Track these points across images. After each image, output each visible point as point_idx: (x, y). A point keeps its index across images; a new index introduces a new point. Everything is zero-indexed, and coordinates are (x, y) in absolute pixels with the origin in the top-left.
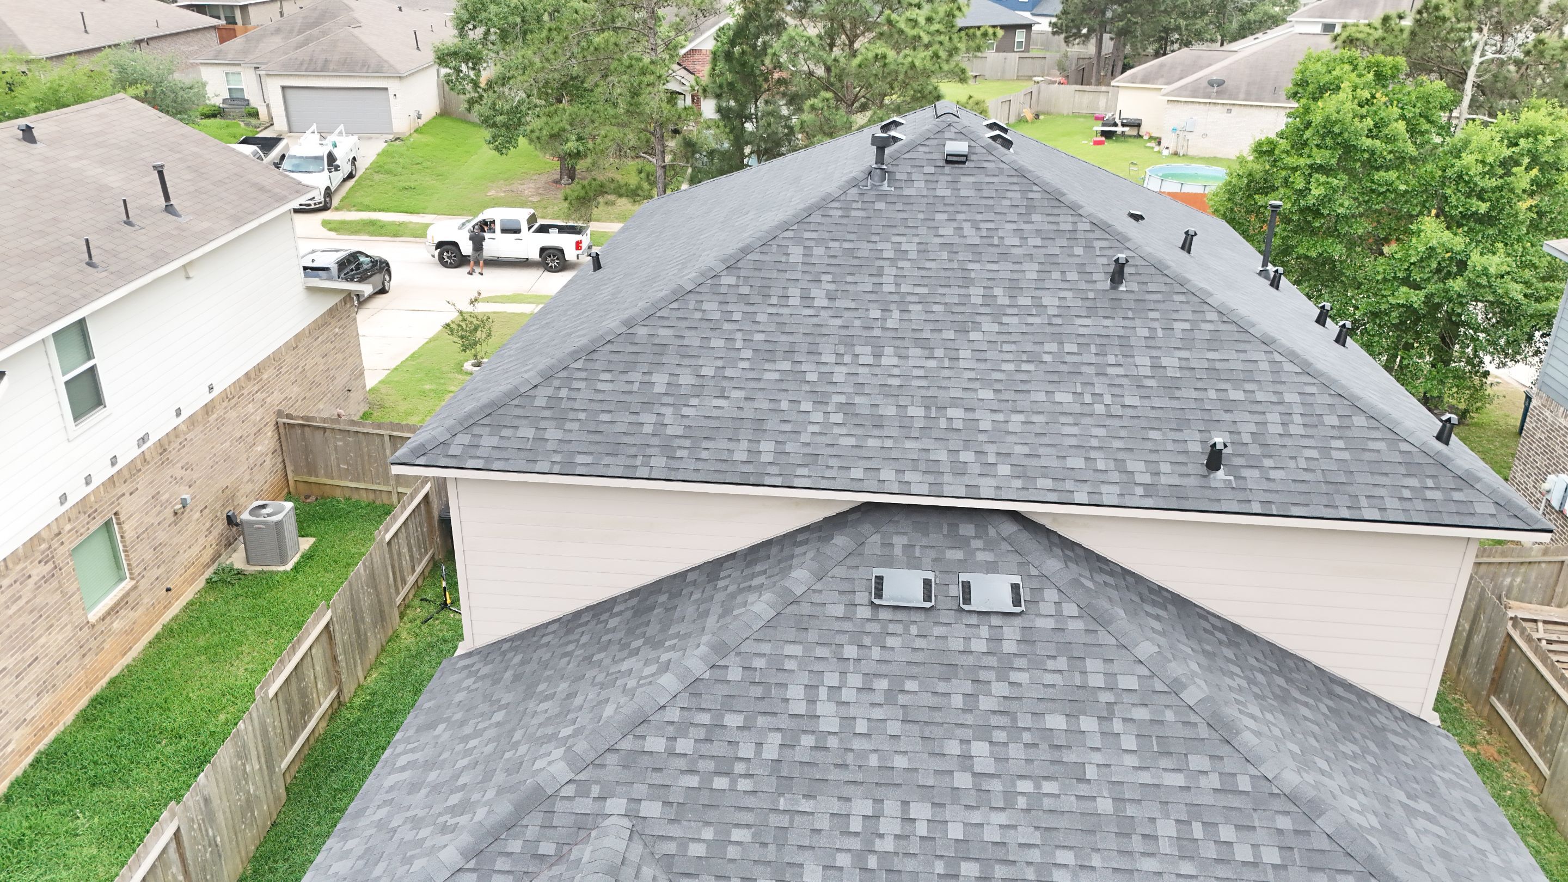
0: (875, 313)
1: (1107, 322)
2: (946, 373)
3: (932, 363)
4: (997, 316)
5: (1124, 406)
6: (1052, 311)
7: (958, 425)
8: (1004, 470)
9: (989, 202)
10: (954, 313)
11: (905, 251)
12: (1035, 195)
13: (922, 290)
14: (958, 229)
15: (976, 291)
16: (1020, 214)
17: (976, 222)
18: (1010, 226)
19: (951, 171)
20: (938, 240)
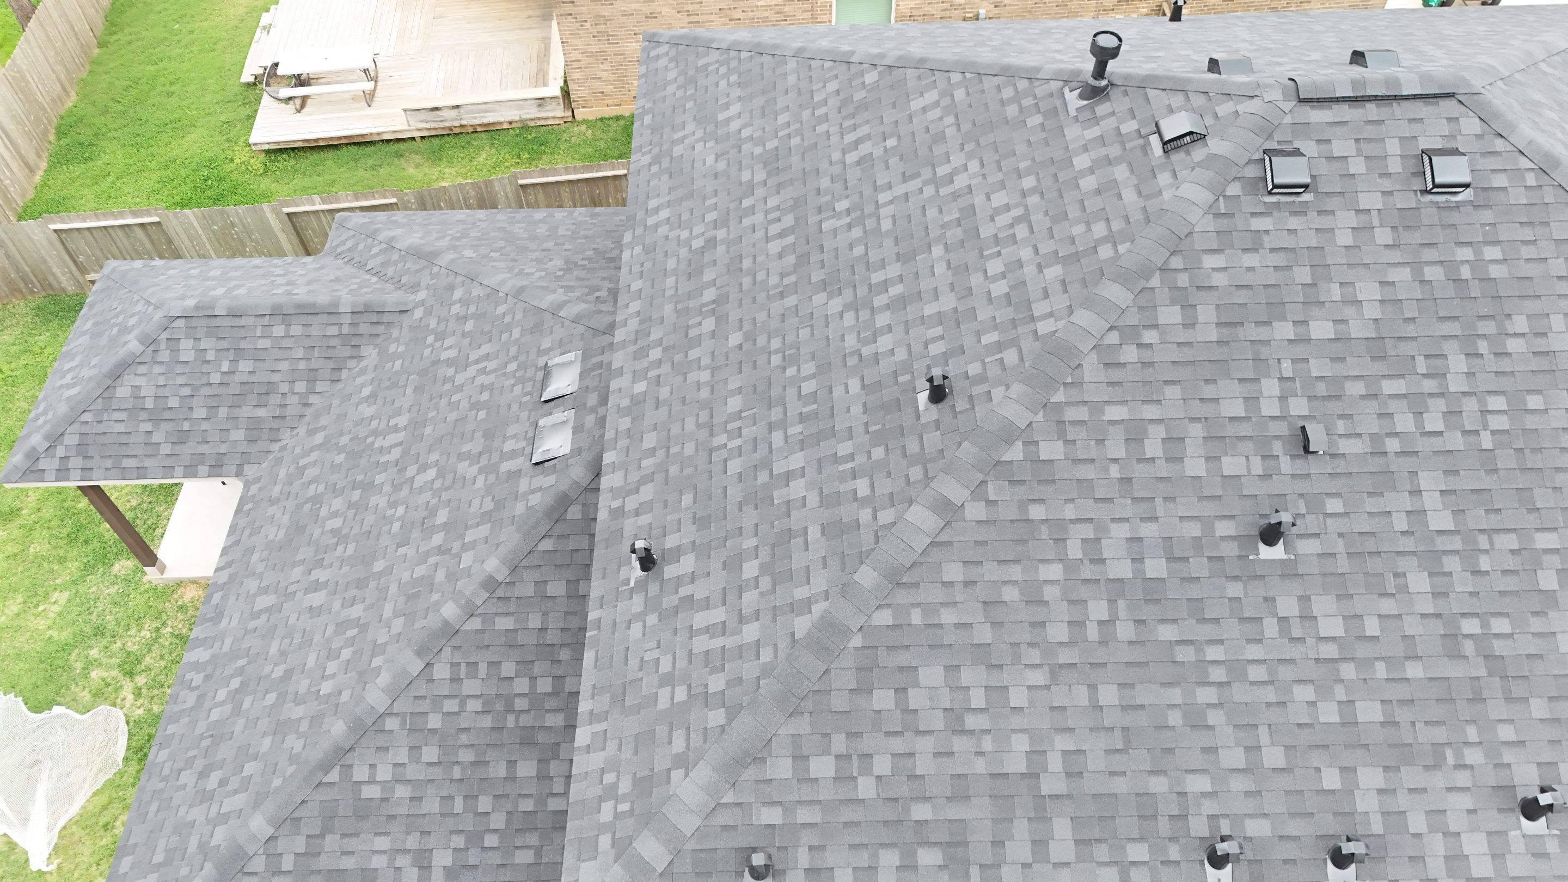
0: (841, 206)
1: (857, 409)
2: (761, 297)
3: (774, 280)
4: (853, 306)
5: (725, 460)
6: (866, 351)
7: (692, 333)
8: (640, 387)
9: (1073, 212)
10: (853, 266)
11: (952, 181)
12: (1105, 252)
13: (886, 225)
14: (1007, 208)
15: (894, 270)
16: (1056, 252)
17: (1025, 218)
18: (1026, 254)
19: (1134, 148)
20: (979, 200)
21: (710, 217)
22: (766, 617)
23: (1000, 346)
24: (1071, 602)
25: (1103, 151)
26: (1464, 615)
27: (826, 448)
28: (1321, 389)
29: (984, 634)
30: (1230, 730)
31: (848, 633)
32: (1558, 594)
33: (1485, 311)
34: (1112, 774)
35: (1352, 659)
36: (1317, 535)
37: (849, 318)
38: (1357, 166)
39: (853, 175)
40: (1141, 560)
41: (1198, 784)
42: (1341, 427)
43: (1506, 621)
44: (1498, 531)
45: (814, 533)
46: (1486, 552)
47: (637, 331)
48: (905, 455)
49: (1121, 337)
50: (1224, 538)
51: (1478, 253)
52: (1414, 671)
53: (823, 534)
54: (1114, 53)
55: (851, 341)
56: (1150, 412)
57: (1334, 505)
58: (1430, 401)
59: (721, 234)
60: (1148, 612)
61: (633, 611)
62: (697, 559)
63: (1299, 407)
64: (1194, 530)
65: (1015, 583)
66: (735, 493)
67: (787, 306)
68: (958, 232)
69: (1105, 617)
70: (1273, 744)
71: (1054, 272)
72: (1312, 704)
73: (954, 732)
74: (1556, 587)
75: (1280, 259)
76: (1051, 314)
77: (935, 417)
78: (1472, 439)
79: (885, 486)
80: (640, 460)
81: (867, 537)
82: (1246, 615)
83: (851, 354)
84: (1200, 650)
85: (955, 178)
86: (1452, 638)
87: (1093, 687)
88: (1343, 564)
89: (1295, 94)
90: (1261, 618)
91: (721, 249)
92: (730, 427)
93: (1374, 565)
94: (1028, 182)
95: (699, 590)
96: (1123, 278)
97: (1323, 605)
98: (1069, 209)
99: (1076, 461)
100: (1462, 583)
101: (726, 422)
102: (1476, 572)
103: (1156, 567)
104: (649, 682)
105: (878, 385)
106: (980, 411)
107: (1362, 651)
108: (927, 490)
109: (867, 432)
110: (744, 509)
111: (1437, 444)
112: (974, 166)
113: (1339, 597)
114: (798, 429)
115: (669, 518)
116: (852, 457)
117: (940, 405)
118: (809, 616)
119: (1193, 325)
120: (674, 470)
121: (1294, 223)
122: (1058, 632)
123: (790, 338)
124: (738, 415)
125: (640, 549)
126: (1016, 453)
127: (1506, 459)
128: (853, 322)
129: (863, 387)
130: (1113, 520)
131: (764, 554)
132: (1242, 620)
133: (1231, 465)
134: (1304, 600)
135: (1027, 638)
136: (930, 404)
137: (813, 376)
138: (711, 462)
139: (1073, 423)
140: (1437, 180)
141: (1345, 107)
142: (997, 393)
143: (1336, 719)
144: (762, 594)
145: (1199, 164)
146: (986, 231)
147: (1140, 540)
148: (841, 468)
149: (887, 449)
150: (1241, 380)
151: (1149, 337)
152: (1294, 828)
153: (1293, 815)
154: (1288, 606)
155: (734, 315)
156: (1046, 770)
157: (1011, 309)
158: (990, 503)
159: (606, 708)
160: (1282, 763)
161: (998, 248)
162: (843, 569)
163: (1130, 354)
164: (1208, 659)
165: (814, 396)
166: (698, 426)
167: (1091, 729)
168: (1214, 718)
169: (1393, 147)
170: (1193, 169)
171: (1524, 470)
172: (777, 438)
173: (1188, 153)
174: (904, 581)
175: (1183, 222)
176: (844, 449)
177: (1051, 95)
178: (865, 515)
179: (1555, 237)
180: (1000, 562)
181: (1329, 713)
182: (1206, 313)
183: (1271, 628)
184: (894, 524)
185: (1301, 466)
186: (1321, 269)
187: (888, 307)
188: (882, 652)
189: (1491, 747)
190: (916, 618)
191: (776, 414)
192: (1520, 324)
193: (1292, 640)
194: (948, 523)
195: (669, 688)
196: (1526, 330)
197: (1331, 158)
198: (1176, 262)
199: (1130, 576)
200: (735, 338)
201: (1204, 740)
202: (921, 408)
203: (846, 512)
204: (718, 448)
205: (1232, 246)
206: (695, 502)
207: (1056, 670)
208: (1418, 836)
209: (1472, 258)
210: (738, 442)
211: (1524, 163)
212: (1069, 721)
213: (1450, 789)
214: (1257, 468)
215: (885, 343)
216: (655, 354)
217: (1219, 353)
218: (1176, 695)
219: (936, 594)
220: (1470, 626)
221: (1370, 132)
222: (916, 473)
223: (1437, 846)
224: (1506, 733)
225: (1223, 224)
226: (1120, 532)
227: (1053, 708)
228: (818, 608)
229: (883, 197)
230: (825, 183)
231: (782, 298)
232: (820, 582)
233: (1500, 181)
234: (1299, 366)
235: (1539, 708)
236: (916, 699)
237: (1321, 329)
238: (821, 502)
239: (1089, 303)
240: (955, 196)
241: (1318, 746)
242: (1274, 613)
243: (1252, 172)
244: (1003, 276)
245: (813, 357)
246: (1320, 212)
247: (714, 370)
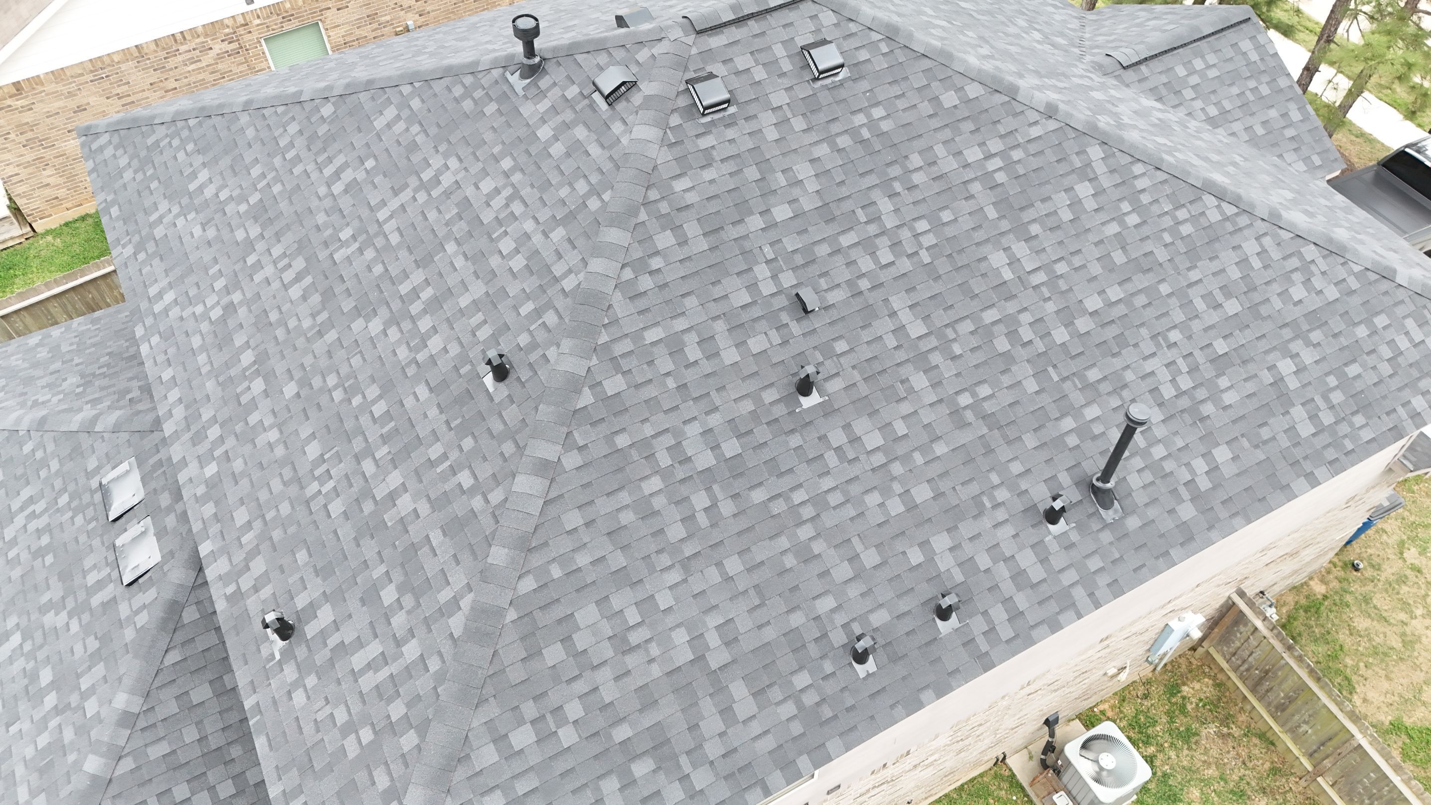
0: (345, 234)
1: (433, 412)
2: (300, 342)
3: (307, 323)
4: (394, 321)
5: (325, 506)
6: (420, 357)
7: (244, 399)
8: (211, 470)
9: (555, 178)
10: (378, 286)
11: (439, 182)
12: (594, 204)
13: (395, 239)
14: (497, 191)
15: (417, 277)
16: (554, 217)
17: (516, 195)
18: (529, 226)
19: (583, 109)
20: (470, 191)
21: (219, 284)
22: (420, 631)
23: (538, 313)
24: (677, 503)
25: (559, 119)
26: (957, 393)
27: (417, 458)
28: (799, 260)
29: (618, 560)
30: (832, 551)
31: (500, 612)
32: (1012, 352)
33: (889, 159)
34: (760, 627)
35: (896, 458)
36: (837, 374)
37: (394, 334)
38: (759, 74)
39: (345, 203)
40: (718, 446)
41: (826, 604)
42: (823, 283)
43: (986, 386)
44: (956, 321)
45: (436, 537)
46: (955, 340)
47: (186, 418)
48: (493, 436)
49: (634, 271)
50: (772, 404)
51: (868, 116)
52: (940, 449)
53: (445, 534)
54: (535, 32)
55: (403, 353)
56: (680, 324)
57: (841, 346)
58: (878, 241)
59: (237, 297)
60: (739, 485)
61: (289, 681)
62: (333, 607)
63: (788, 280)
64: (747, 406)
65: (627, 506)
66: (346, 532)
67: (329, 342)
68: (463, 224)
69: (708, 503)
70: (866, 548)
71: (558, 234)
72: (882, 505)
73: (624, 653)
74: (1010, 347)
75: (731, 167)
76: (570, 271)
77: (506, 393)
78: (915, 259)
79: (485, 471)
80: (239, 539)
81: (486, 521)
82: (810, 457)
83: (409, 364)
84: (788, 499)
85: (441, 178)
86: (956, 412)
87: (719, 565)
88: (864, 389)
89: (691, 28)
90: (822, 455)
91: (242, 312)
92: (317, 473)
93: (884, 380)
94: (507, 163)
95: (348, 634)
96: (617, 221)
97: (861, 426)
98: (550, 177)
99: (638, 386)
100: (948, 370)
101: (312, 471)
102: (954, 358)
103: (731, 447)
104: (331, 739)
105: (445, 384)
106: (542, 374)
107: (901, 449)
108: (524, 459)
109: (451, 429)
110: (361, 543)
111: (893, 272)
112: (453, 163)
113: (870, 415)
114: (385, 450)
115: (291, 581)
116: (445, 456)
117: (507, 381)
118: (460, 612)
119: (686, 242)
120: (277, 534)
121: (731, 133)
122: (676, 532)
123: (344, 370)
124: (321, 459)
125: (273, 622)
126: (587, 398)
127: (943, 266)
128: (399, 335)
129: (431, 390)
130: (685, 423)
131: (398, 576)
132: (809, 462)
133: (756, 344)
134: (847, 427)
135: (653, 548)
136: (497, 384)
137: (380, 397)
138: (311, 513)
139: (623, 356)
140: (820, 68)
141: (733, 28)
142: (552, 353)
143: (902, 509)
144: (409, 612)
145: (640, 107)
146: (487, 217)
147: (711, 430)
148: (439, 470)
149: (474, 437)
150: (739, 274)
151: (656, 263)
152: (903, 606)
153: (899, 596)
154: (838, 437)
155: (280, 368)
156: (709, 649)
157: (535, 277)
158: (581, 449)
159: (297, 782)
160: (877, 560)
161: (504, 228)
162: (476, 559)
163: (646, 283)
164: (796, 503)
165: (388, 415)
166: (285, 484)
167: (731, 599)
168: (818, 547)
169: (779, 51)
170: (637, 113)
171: (958, 269)
172: (368, 466)
173: (628, 100)
174: (533, 545)
175: (646, 160)
176: (435, 452)
177: (497, 82)
178: (477, 503)
179: (916, 87)
180: (608, 494)
181: (896, 507)
182: (692, 229)
183: (831, 459)
184: (506, 499)
185: (808, 324)
186: (763, 164)
187: (425, 311)
188: (538, 614)
189: (1009, 482)
190: (556, 572)
191: (358, 444)
192: (916, 160)
193: (850, 462)
194: (552, 480)
195: (353, 736)
196: (922, 164)
197: (738, 73)
198: (653, 195)
199: (714, 462)
200: (290, 390)
201: (816, 568)
202: (491, 390)
203: (458, 508)
204: (314, 497)
205: (691, 168)
206: (310, 556)
207: (686, 564)
208: (987, 571)
209: (866, 121)
210: (331, 484)
211: (875, 37)
212: (712, 600)
213: (995, 526)
214: (776, 339)
215: (435, 344)
216: (214, 432)
217: (714, 258)
218: (784, 542)
219: (564, 545)
220: (965, 400)
221: (758, 43)
222: (508, 448)
223: (1003, 572)
224: (1016, 468)
225: (678, 151)
226: (693, 430)
227: (695, 596)
228: (466, 603)
229: (382, 215)
230: (321, 218)
231: (322, 336)
232: (458, 578)
233: (863, 55)
234: (777, 247)
235: (1030, 441)
236: (581, 641)
237: (782, 212)
238: (432, 507)
239: (598, 251)
240: (447, 194)
241: (897, 536)
242: (830, 447)
243: (683, 102)
244: (517, 251)
245: (373, 380)
246: (747, 119)
247: (280, 427)
